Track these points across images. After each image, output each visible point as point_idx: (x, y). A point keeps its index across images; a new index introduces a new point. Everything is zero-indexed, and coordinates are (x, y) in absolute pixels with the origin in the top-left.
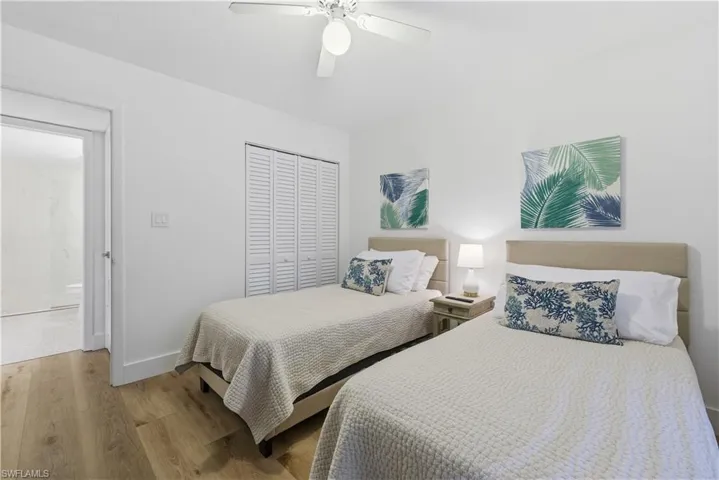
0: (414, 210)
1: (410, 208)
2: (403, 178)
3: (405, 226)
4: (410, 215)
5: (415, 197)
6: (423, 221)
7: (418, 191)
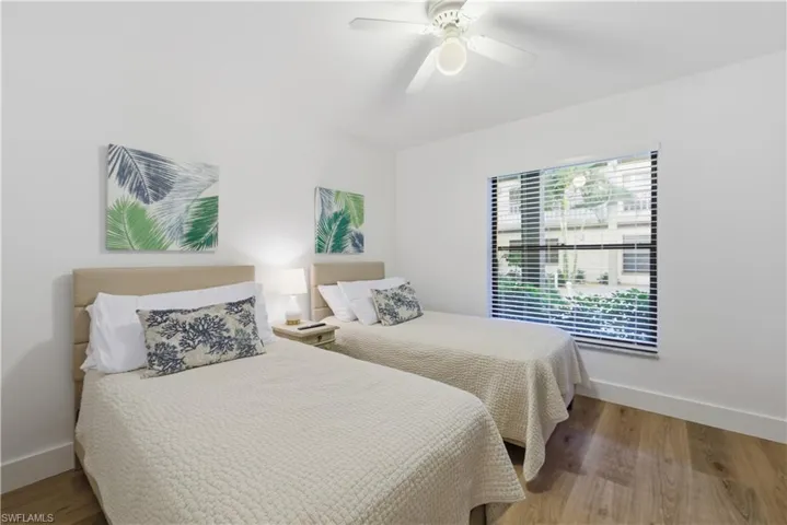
0: (196, 224)
1: (189, 218)
2: (175, 167)
3: (175, 246)
4: (187, 229)
5: (197, 203)
6: (212, 240)
7: (203, 196)
